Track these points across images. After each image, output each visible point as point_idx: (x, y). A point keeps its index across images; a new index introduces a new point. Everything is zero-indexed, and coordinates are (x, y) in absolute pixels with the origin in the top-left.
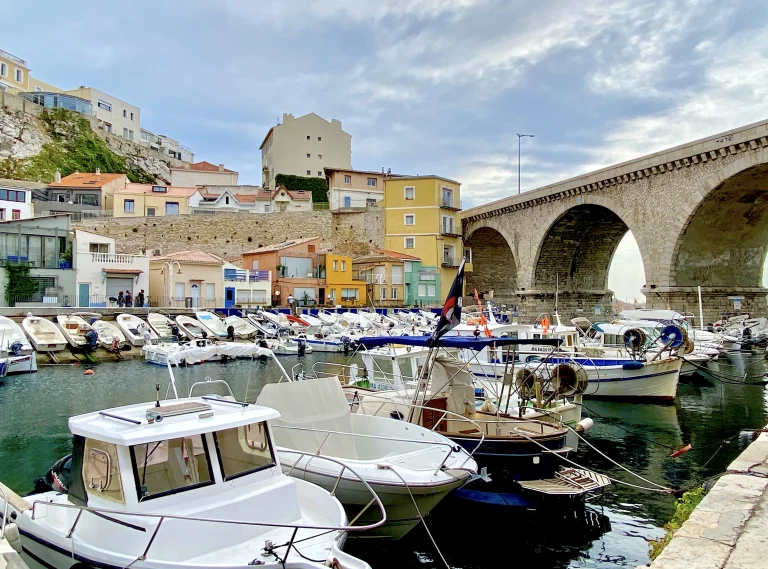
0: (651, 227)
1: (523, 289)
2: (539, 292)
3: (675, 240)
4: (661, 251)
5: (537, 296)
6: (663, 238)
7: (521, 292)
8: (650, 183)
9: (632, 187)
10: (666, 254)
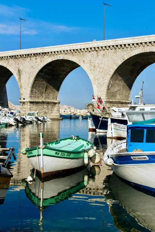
0: (97, 73)
1: (24, 99)
2: (32, 101)
3: (109, 80)
4: (102, 83)
5: (31, 102)
6: (103, 78)
7: (22, 100)
8: (98, 53)
9: (88, 54)
10: (104, 85)
